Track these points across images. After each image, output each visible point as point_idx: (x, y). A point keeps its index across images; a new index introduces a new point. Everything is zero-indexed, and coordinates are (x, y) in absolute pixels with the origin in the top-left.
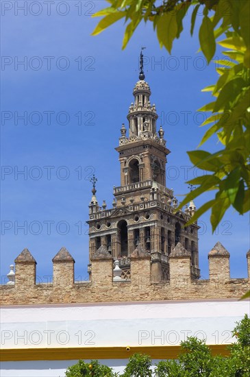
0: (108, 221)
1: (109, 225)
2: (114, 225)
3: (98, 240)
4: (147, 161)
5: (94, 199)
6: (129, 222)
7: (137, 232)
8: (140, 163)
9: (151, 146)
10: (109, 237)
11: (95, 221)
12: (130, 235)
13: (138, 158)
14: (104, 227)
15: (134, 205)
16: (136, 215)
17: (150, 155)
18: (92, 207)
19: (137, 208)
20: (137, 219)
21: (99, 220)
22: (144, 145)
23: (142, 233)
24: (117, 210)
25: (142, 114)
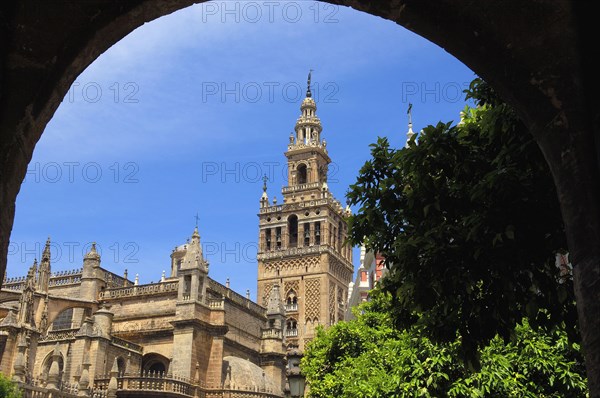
0: (279, 215)
1: (279, 219)
2: (285, 219)
3: (268, 232)
4: (315, 166)
5: (265, 195)
6: (300, 217)
7: (307, 226)
8: (308, 167)
9: (318, 153)
10: (279, 230)
11: (266, 215)
12: (300, 228)
13: (306, 162)
14: (274, 220)
15: (305, 202)
16: (306, 211)
17: (317, 161)
18: (263, 202)
19: (308, 205)
20: (307, 214)
21: (270, 214)
22: (313, 152)
23: (312, 227)
24: (289, 206)
25: (311, 125)
